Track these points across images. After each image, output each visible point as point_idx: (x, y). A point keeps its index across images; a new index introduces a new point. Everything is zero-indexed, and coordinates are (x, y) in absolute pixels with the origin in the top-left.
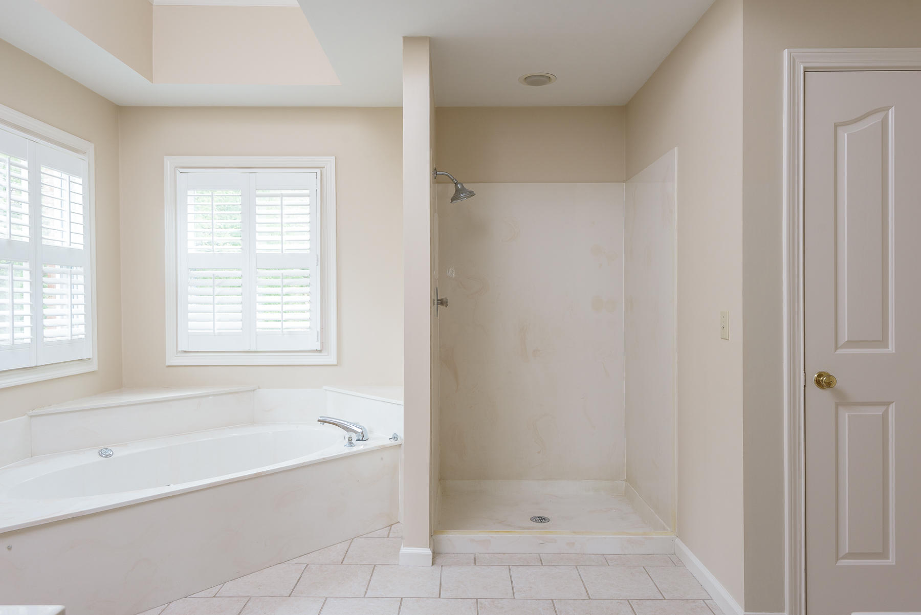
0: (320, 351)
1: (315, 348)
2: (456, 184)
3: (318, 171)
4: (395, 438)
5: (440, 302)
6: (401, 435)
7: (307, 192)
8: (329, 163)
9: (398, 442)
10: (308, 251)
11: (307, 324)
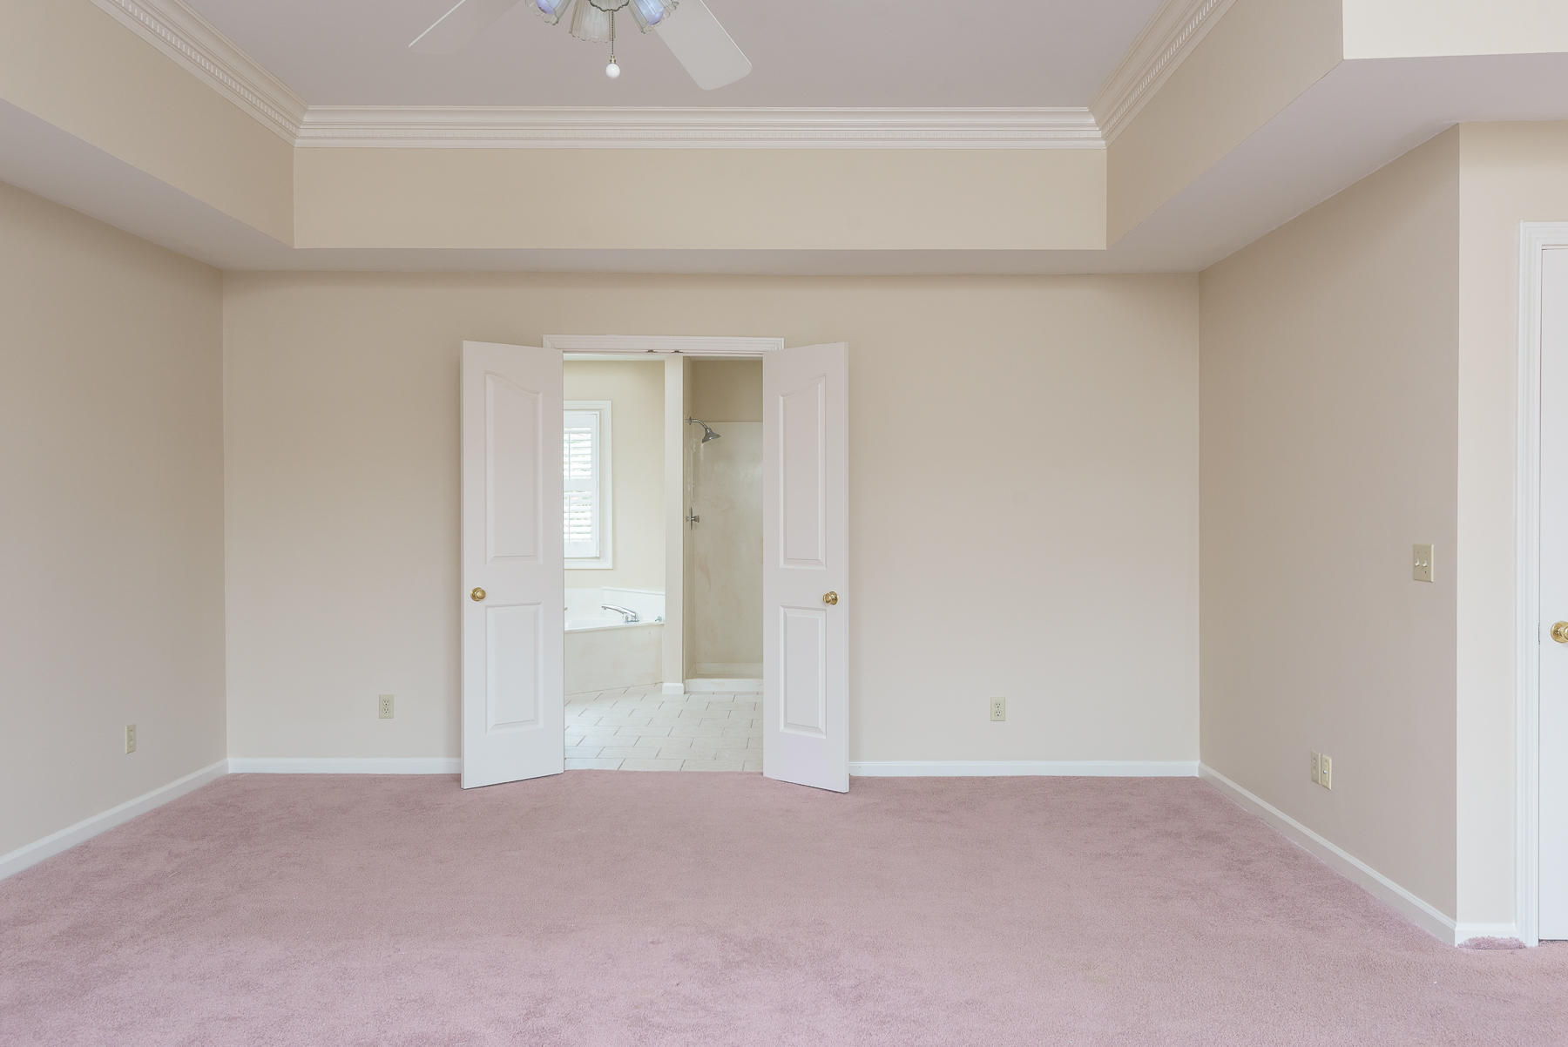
0: (598, 558)
1: (594, 556)
2: (706, 429)
3: (598, 413)
4: (660, 619)
5: (692, 520)
6: (663, 617)
7: (589, 429)
8: (606, 405)
9: (662, 623)
10: (590, 478)
11: (589, 536)
